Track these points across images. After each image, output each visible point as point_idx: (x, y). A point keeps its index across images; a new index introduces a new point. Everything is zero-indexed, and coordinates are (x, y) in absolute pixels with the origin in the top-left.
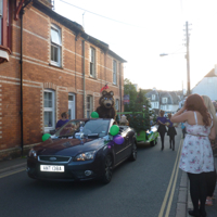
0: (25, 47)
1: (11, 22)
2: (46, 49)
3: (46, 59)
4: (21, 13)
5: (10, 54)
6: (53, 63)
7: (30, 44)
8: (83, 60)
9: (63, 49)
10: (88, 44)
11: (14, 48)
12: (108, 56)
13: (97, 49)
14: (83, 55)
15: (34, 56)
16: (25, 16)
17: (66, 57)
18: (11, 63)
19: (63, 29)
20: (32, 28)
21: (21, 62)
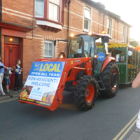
0: (71, 22)
1: (63, 8)
2: (81, 22)
3: (81, 28)
4: (69, 3)
5: (63, 26)
6: (85, 30)
7: (73, 20)
8: (103, 27)
9: (92, 21)
10: (107, 17)
11: (65, 23)
12: (120, 24)
13: (113, 20)
14: (103, 24)
15: (75, 26)
16: (71, 4)
17: (93, 26)
18: (63, 31)
19: (92, 9)
20: (74, 11)
21: (68, 30)
